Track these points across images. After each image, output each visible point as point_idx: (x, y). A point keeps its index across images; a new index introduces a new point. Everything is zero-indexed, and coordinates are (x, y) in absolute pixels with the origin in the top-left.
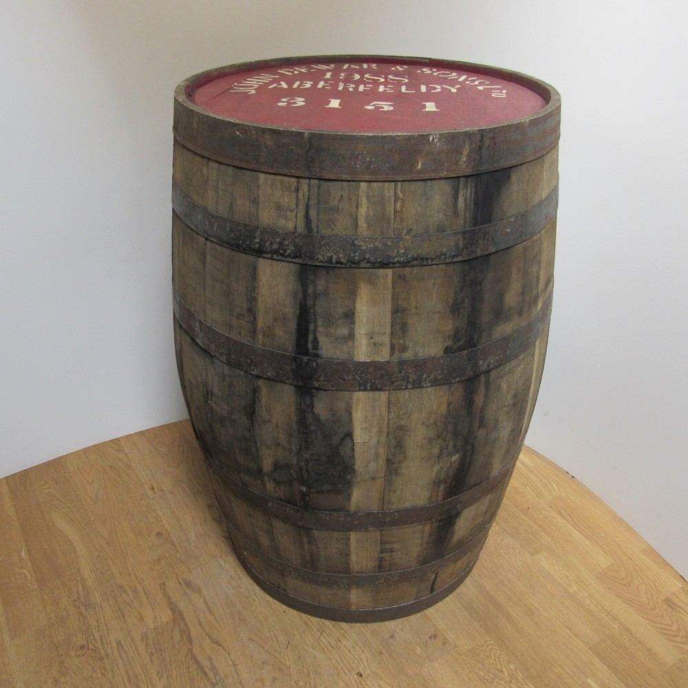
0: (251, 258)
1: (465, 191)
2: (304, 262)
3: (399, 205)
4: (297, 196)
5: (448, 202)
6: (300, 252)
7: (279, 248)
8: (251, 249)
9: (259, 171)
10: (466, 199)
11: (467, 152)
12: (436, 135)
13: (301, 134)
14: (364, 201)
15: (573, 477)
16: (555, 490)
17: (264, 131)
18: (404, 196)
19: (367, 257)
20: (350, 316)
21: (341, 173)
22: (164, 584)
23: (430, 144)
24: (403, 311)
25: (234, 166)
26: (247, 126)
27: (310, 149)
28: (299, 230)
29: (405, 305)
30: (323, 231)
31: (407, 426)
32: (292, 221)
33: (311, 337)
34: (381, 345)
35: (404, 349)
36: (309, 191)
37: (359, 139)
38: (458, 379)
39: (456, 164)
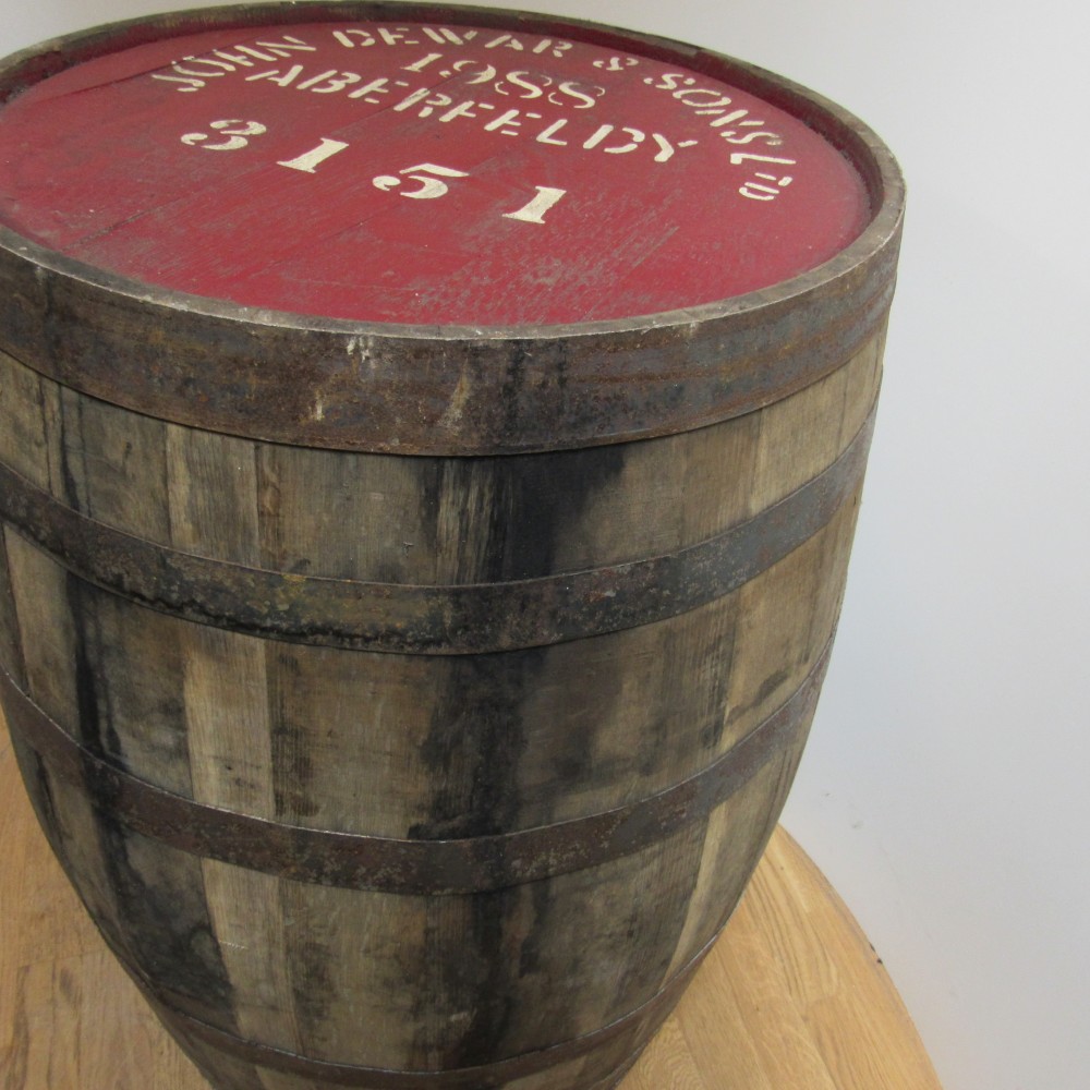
1: (462, 495)
2: (73, 570)
3: (268, 498)
4: (43, 413)
5: (406, 513)
6: (62, 544)
10: (463, 513)
11: (466, 395)
12: (365, 338)
13: (29, 268)
14: (180, 468)
15: (880, 961)
16: (830, 980)
18: (280, 481)
19: (198, 600)
20: (174, 712)
22: (27, 969)
23: (347, 361)
24: (296, 734)
27: (50, 312)
28: (56, 495)
29: (301, 721)
30: (100, 514)
31: (328, 947)
32: (41, 467)
33: (103, 725)
34: (252, 786)
35: (306, 808)
36: (62, 411)
37: (150, 314)
38: (449, 890)
39: (432, 422)
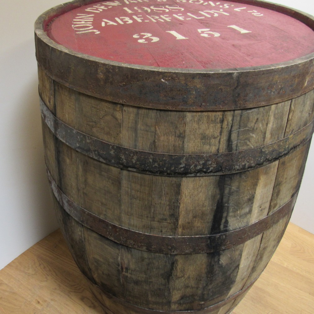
0: (174, 179)
2: (224, 173)
3: (291, 115)
4: (222, 126)
6: (221, 167)
7: (203, 168)
8: (175, 173)
9: (186, 111)
13: (231, 74)
17: (193, 76)
18: (295, 108)
19: (268, 158)
20: (251, 199)
21: (260, 101)
24: (280, 184)
25: (157, 110)
26: (175, 73)
27: (237, 87)
28: (221, 151)
29: (281, 179)
30: (241, 148)
32: (215, 145)
33: (223, 221)
34: (264, 209)
35: (276, 206)
36: (233, 120)
